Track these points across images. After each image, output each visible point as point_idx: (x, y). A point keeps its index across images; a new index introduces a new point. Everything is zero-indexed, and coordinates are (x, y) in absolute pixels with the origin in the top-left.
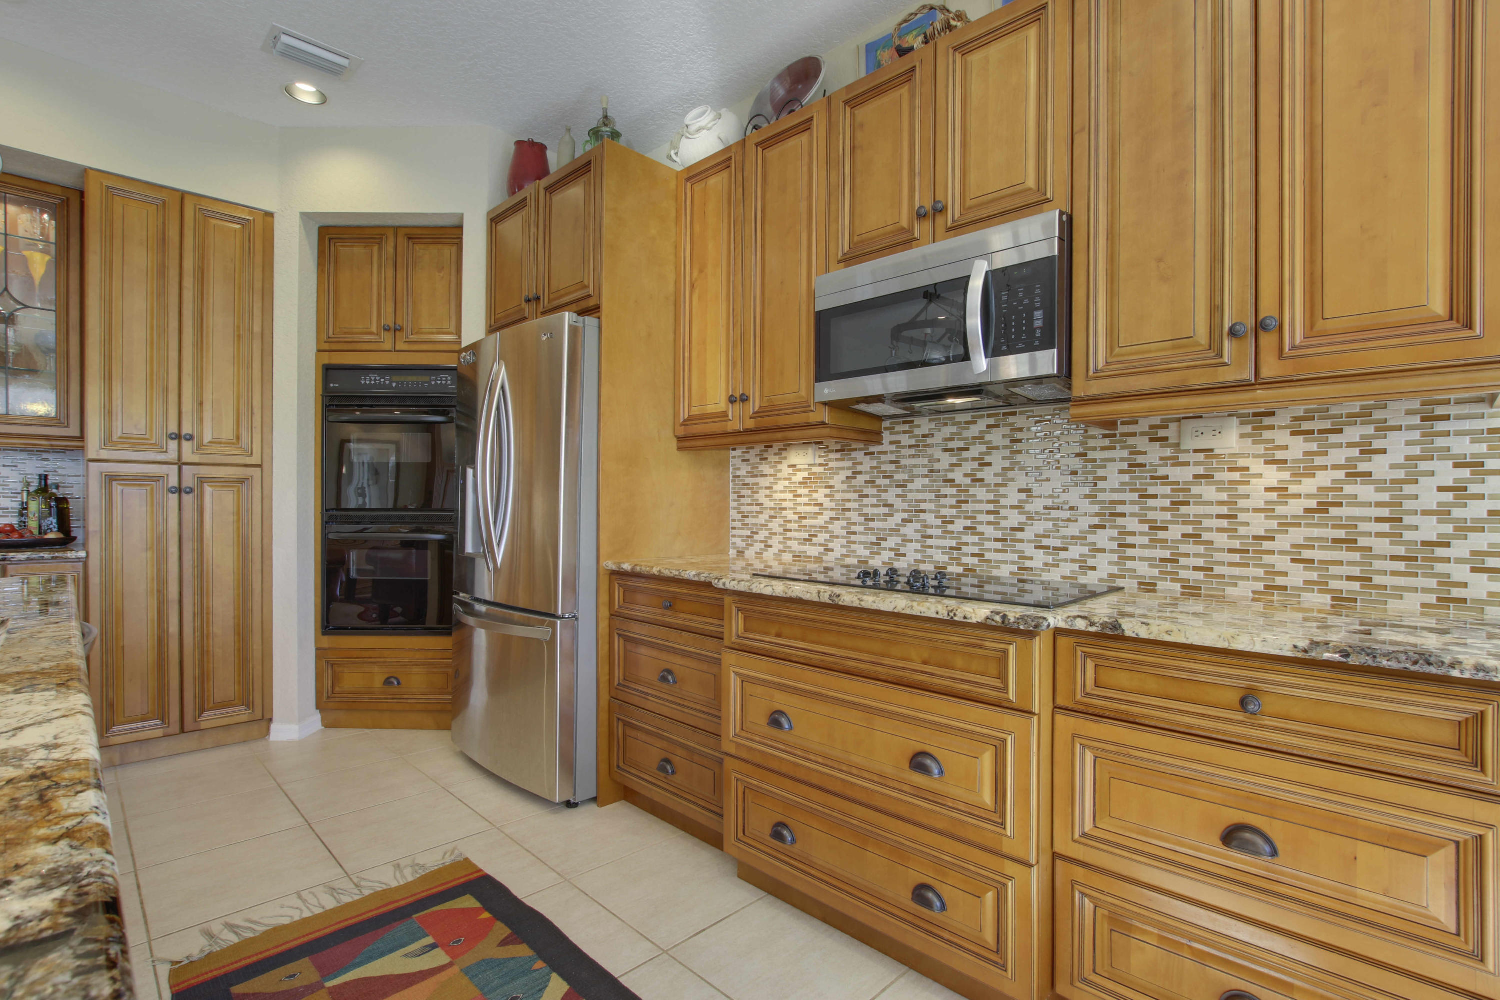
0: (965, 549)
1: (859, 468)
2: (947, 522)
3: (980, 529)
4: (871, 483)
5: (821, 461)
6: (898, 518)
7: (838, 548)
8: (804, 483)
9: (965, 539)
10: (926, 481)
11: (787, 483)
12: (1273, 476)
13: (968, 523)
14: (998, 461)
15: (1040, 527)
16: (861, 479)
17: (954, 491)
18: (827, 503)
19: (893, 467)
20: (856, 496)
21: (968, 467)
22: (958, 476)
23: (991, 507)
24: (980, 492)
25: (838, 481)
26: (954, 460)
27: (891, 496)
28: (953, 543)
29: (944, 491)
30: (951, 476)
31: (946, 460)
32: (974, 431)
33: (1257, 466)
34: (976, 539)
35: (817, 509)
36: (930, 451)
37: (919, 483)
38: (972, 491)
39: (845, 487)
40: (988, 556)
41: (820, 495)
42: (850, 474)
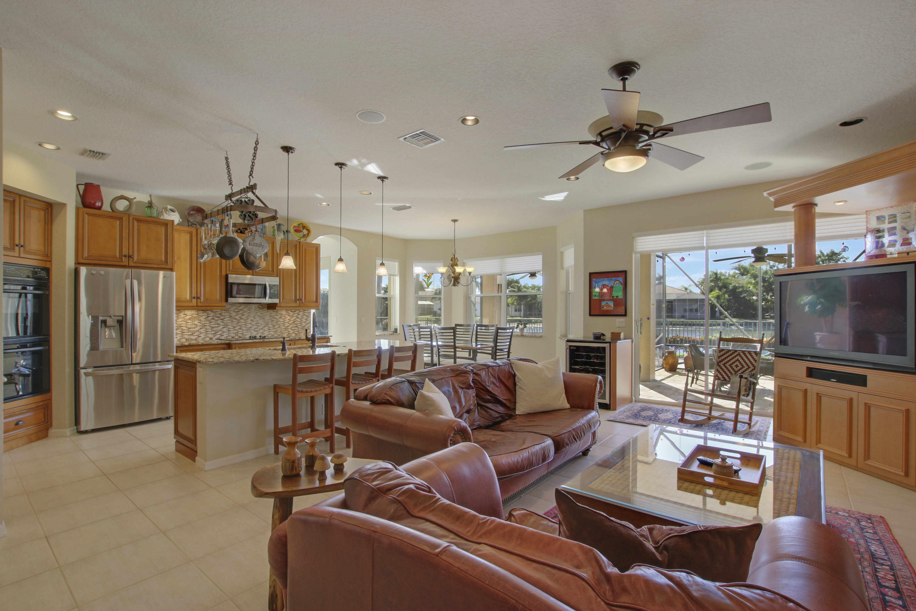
0: (239, 333)
1: (209, 315)
2: (234, 327)
3: (242, 328)
4: (213, 319)
5: (197, 313)
6: (221, 327)
7: (203, 336)
8: (190, 319)
9: (239, 331)
10: (229, 318)
11: (183, 319)
12: (289, 317)
13: (239, 327)
14: (246, 315)
15: (255, 327)
16: (210, 318)
17: (236, 321)
18: (198, 324)
19: (220, 315)
20: (208, 322)
21: (239, 316)
22: (237, 317)
23: (245, 324)
24: (242, 321)
25: (202, 318)
26: (236, 314)
27: (219, 322)
28: (236, 332)
29: (234, 321)
30: (235, 317)
31: (234, 314)
32: (241, 308)
33: (287, 316)
34: (241, 330)
35: (195, 326)
36: (230, 312)
37: (227, 319)
38: (240, 320)
39: (205, 320)
40: (244, 334)
41: (196, 322)
42: (206, 317)
